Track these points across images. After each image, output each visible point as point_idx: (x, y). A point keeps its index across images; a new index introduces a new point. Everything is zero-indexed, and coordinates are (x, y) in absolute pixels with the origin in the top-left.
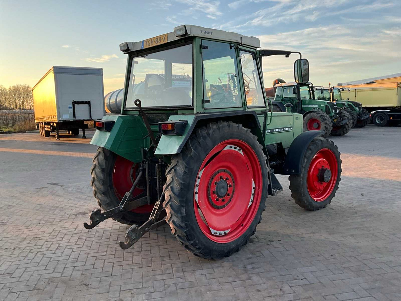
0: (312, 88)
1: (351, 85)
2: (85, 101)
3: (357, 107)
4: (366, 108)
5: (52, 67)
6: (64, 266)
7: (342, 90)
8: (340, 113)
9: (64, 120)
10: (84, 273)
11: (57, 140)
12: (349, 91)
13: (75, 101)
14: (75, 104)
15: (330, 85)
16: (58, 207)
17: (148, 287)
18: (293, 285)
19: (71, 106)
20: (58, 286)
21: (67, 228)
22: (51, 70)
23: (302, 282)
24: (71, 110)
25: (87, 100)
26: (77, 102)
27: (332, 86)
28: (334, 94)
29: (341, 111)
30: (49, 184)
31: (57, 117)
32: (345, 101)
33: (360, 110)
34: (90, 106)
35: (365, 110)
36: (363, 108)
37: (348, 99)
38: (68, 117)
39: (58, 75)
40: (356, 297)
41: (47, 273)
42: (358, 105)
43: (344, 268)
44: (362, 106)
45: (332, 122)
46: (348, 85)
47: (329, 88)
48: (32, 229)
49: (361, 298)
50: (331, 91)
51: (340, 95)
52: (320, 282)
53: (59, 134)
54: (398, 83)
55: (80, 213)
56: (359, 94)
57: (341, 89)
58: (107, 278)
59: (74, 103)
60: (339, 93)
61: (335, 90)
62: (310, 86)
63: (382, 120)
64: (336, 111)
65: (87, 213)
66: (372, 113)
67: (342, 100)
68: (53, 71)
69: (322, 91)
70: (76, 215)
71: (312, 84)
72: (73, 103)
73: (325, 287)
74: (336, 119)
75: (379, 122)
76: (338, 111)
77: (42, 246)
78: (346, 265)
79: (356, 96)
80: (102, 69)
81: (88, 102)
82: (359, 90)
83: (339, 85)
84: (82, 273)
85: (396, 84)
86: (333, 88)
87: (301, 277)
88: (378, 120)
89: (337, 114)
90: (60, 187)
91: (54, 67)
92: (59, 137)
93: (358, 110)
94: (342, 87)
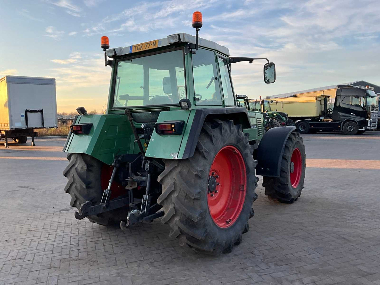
0: (247, 100)
1: (277, 98)
2: (37, 109)
3: (284, 117)
4: (291, 118)
5: (5, 76)
6: (69, 250)
7: (271, 103)
8: (271, 122)
9: (17, 128)
10: (89, 253)
11: (6, 148)
12: (277, 103)
13: (28, 109)
14: (28, 113)
15: (260, 98)
16: (39, 206)
17: (149, 259)
18: (260, 250)
19: (24, 114)
20: (71, 264)
21: (57, 222)
22: (3, 78)
23: (267, 248)
24: (23, 119)
25: (40, 109)
26: (30, 110)
27: (262, 99)
28: (265, 106)
29: (272, 120)
30: (19, 187)
31: (9, 126)
32: (274, 112)
33: (286, 119)
34: (42, 114)
35: (291, 119)
36: (289, 118)
37: (276, 110)
38: (20, 125)
39: (10, 84)
40: (307, 254)
41: (56, 256)
42: (285, 115)
43: (295, 236)
44: (288, 116)
45: (265, 129)
46: (276, 98)
47: (260, 101)
48: (23, 224)
49: (311, 254)
50: (262, 103)
51: (270, 106)
52: (280, 247)
53: (8, 143)
54: (316, 97)
55: (63, 210)
56: (285, 106)
57: (270, 101)
58: (111, 256)
59: (27, 111)
60: (269, 105)
61: (266, 102)
62: (245, 98)
63: (304, 128)
64: (268, 120)
65: (70, 210)
66: (296, 122)
67: (271, 111)
68: (5, 80)
69: (256, 102)
70: (60, 211)
71: (247, 97)
72: (25, 111)
73: (284, 249)
74: (268, 127)
75: (302, 129)
76: (269, 121)
77: (40, 236)
78: (295, 235)
79: (282, 108)
80: (55, 79)
81: (41, 110)
82: (285, 103)
83: (268, 98)
84: (88, 254)
85: (315, 98)
86: (264, 100)
87: (265, 244)
88: (301, 128)
89: (269, 123)
90: (31, 189)
91: (7, 77)
92: (8, 145)
93: (285, 119)
94: (271, 100)
